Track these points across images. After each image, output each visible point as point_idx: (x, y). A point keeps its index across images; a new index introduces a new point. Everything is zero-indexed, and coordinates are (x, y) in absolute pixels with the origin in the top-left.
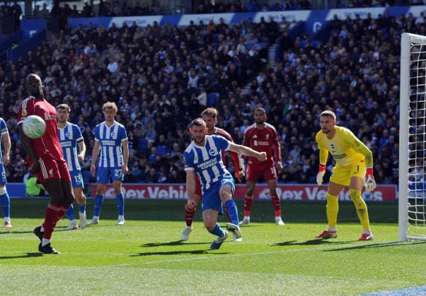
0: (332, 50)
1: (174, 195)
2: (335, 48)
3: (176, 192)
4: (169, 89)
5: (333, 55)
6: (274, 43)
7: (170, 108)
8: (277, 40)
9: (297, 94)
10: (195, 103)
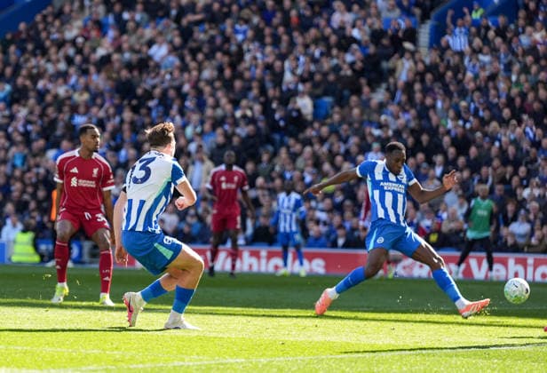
0: (524, 32)
1: (251, 266)
2: (529, 29)
3: (254, 261)
4: (250, 89)
5: (524, 40)
6: (429, 18)
7: (251, 121)
8: (433, 14)
9: (463, 104)
10: (294, 114)
